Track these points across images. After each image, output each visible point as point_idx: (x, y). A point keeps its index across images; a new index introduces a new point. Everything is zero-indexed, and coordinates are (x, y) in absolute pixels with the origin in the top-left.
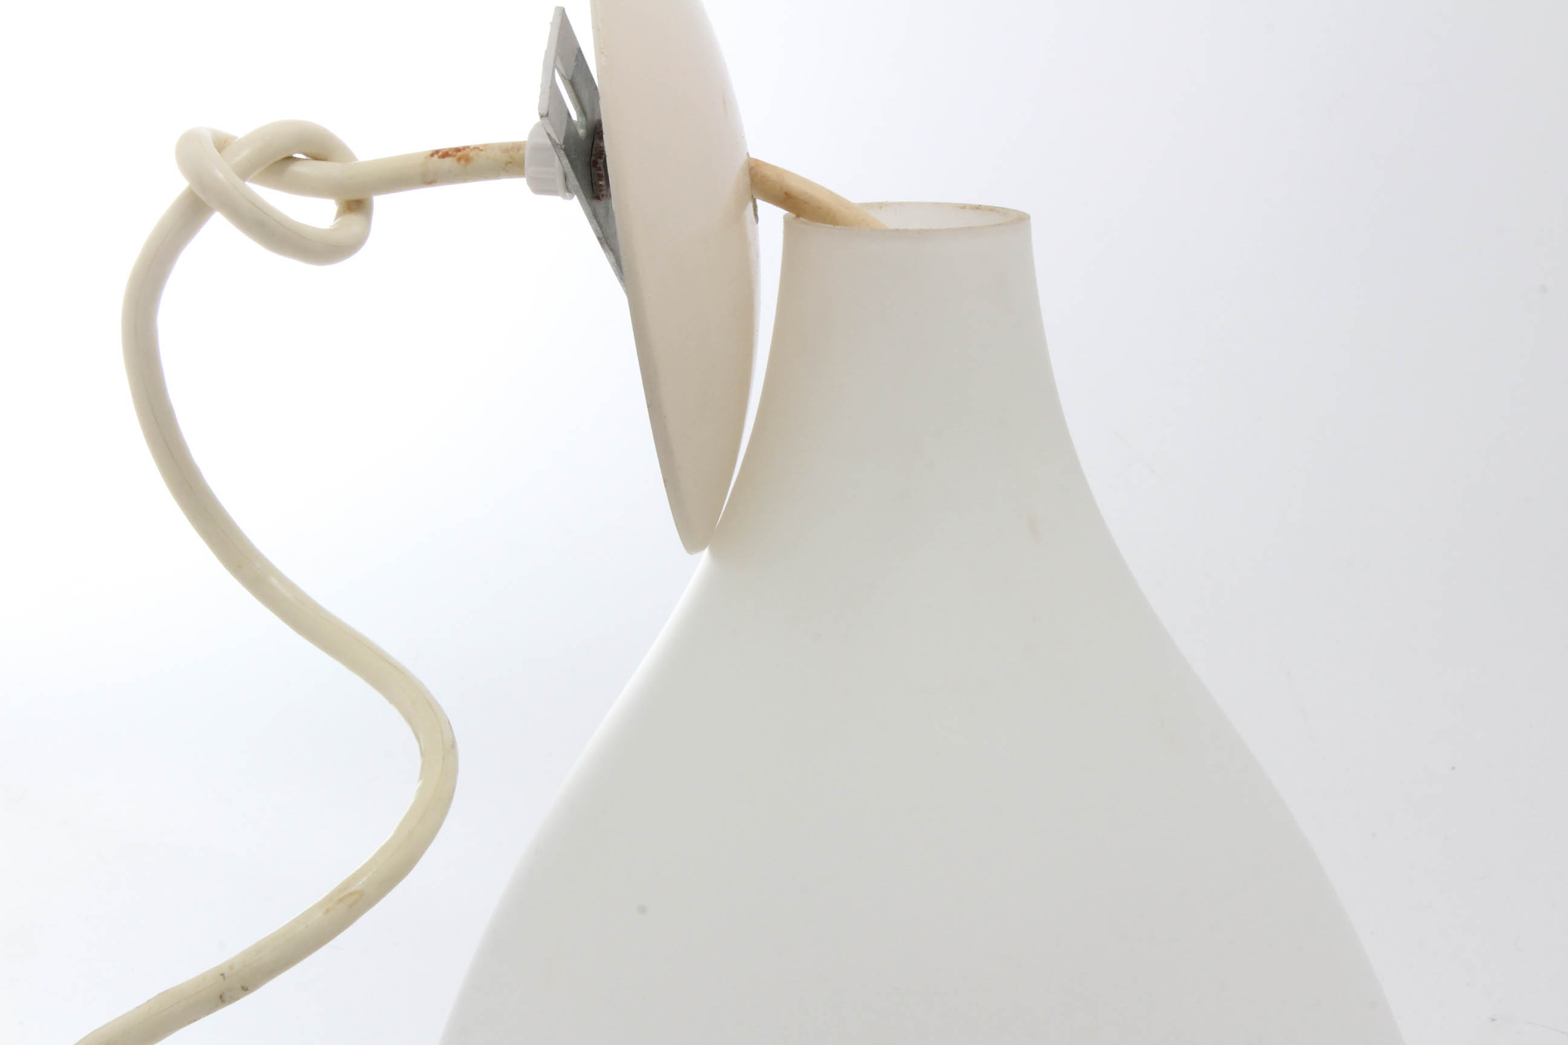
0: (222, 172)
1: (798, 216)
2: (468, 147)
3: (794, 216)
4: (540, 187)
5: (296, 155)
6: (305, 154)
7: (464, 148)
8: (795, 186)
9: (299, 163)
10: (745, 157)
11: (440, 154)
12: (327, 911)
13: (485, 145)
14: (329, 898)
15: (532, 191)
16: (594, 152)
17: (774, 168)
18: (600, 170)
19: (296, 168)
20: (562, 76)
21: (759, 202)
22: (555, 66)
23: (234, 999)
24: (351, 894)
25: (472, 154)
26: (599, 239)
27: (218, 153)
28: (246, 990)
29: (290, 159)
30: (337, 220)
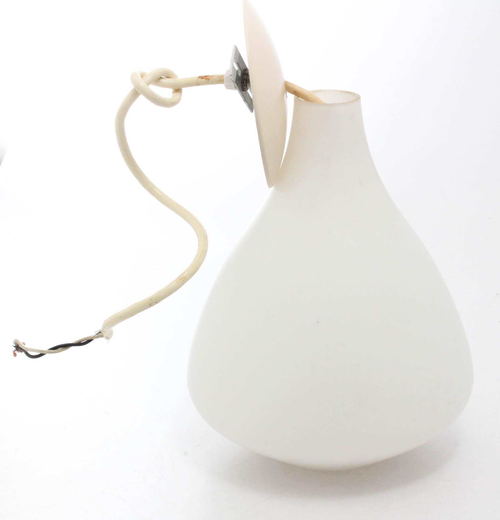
0: (142, 83)
1: (298, 97)
2: (209, 76)
3: (297, 97)
4: (228, 87)
5: (162, 77)
6: (165, 76)
7: (208, 76)
8: (298, 89)
9: (163, 79)
10: (284, 80)
11: (201, 77)
12: (177, 283)
13: (214, 75)
14: (177, 279)
15: (226, 88)
16: (243, 79)
17: (292, 84)
18: (244, 84)
19: (162, 80)
20: (236, 63)
21: (287, 92)
22: (234, 61)
23: (154, 305)
24: (183, 278)
25: (210, 78)
26: (244, 100)
27: (141, 78)
28: (156, 303)
29: (161, 78)
30: (173, 95)
